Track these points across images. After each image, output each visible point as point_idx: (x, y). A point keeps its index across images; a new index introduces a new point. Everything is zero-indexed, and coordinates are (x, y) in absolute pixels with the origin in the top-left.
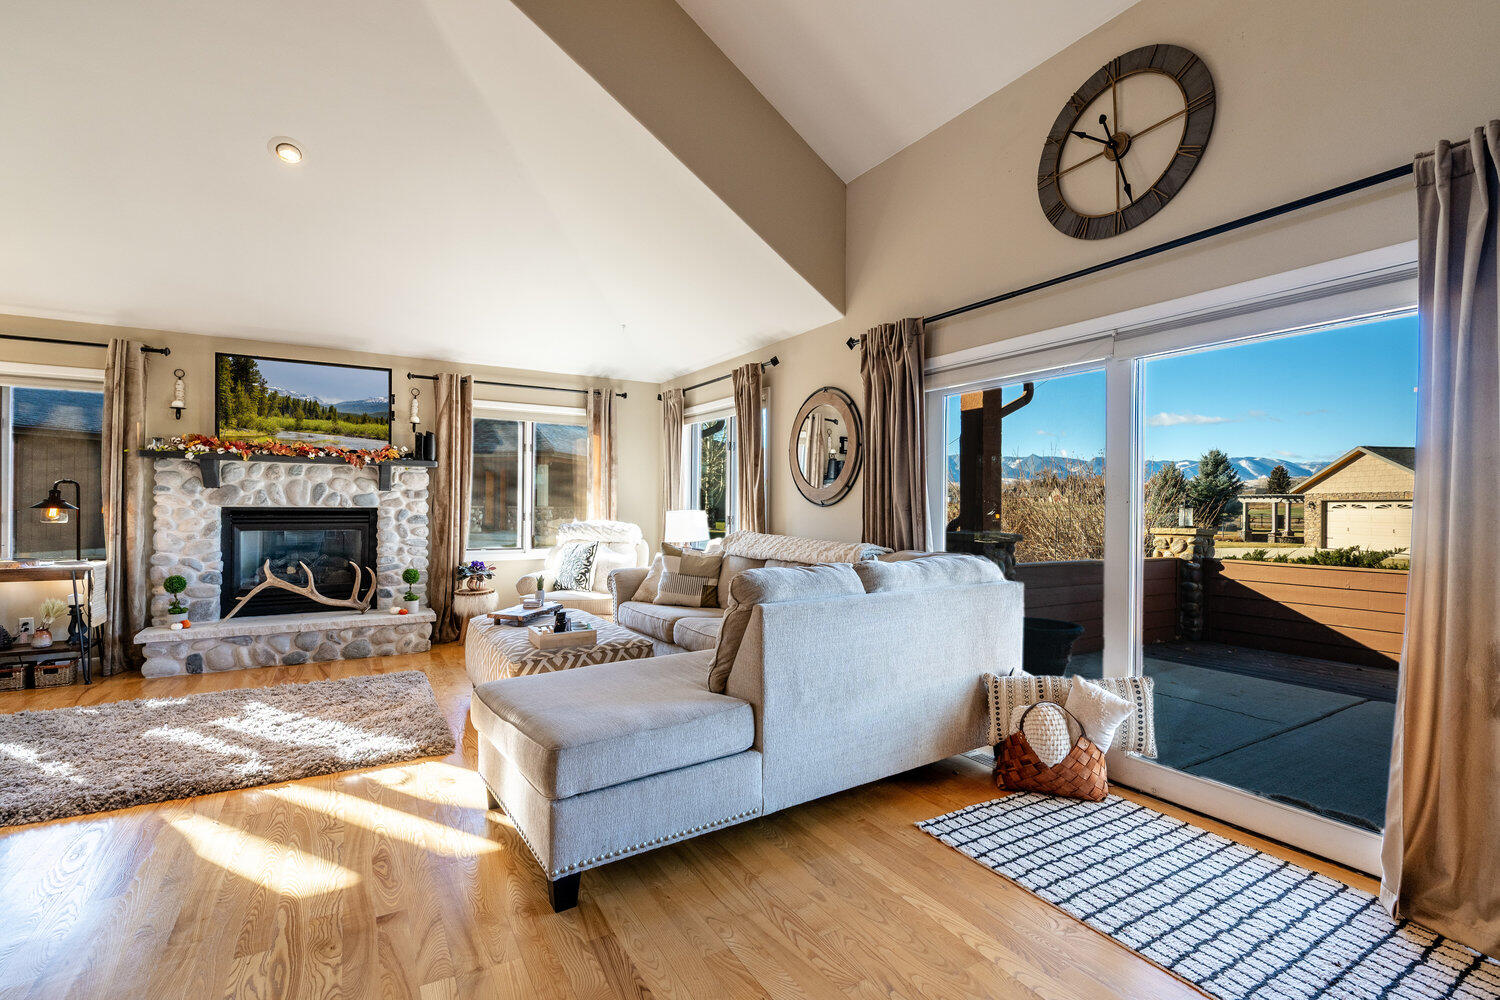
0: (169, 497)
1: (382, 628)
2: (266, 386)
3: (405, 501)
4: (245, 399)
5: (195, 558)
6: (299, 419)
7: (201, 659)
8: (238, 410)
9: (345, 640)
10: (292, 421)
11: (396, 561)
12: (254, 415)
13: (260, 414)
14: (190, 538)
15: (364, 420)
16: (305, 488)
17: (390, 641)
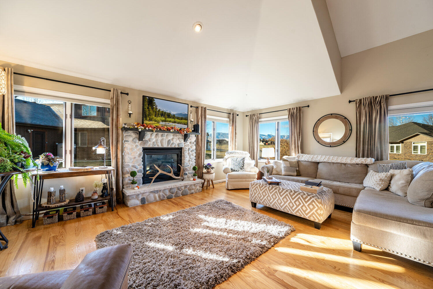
0: (129, 144)
1: (191, 185)
2: (157, 107)
3: (190, 145)
4: (151, 111)
5: (136, 165)
6: (166, 118)
7: (145, 199)
8: (150, 114)
9: (182, 190)
10: (164, 119)
11: (188, 164)
12: (154, 116)
13: (155, 116)
14: (135, 158)
15: (182, 119)
16: (166, 141)
17: (193, 189)
